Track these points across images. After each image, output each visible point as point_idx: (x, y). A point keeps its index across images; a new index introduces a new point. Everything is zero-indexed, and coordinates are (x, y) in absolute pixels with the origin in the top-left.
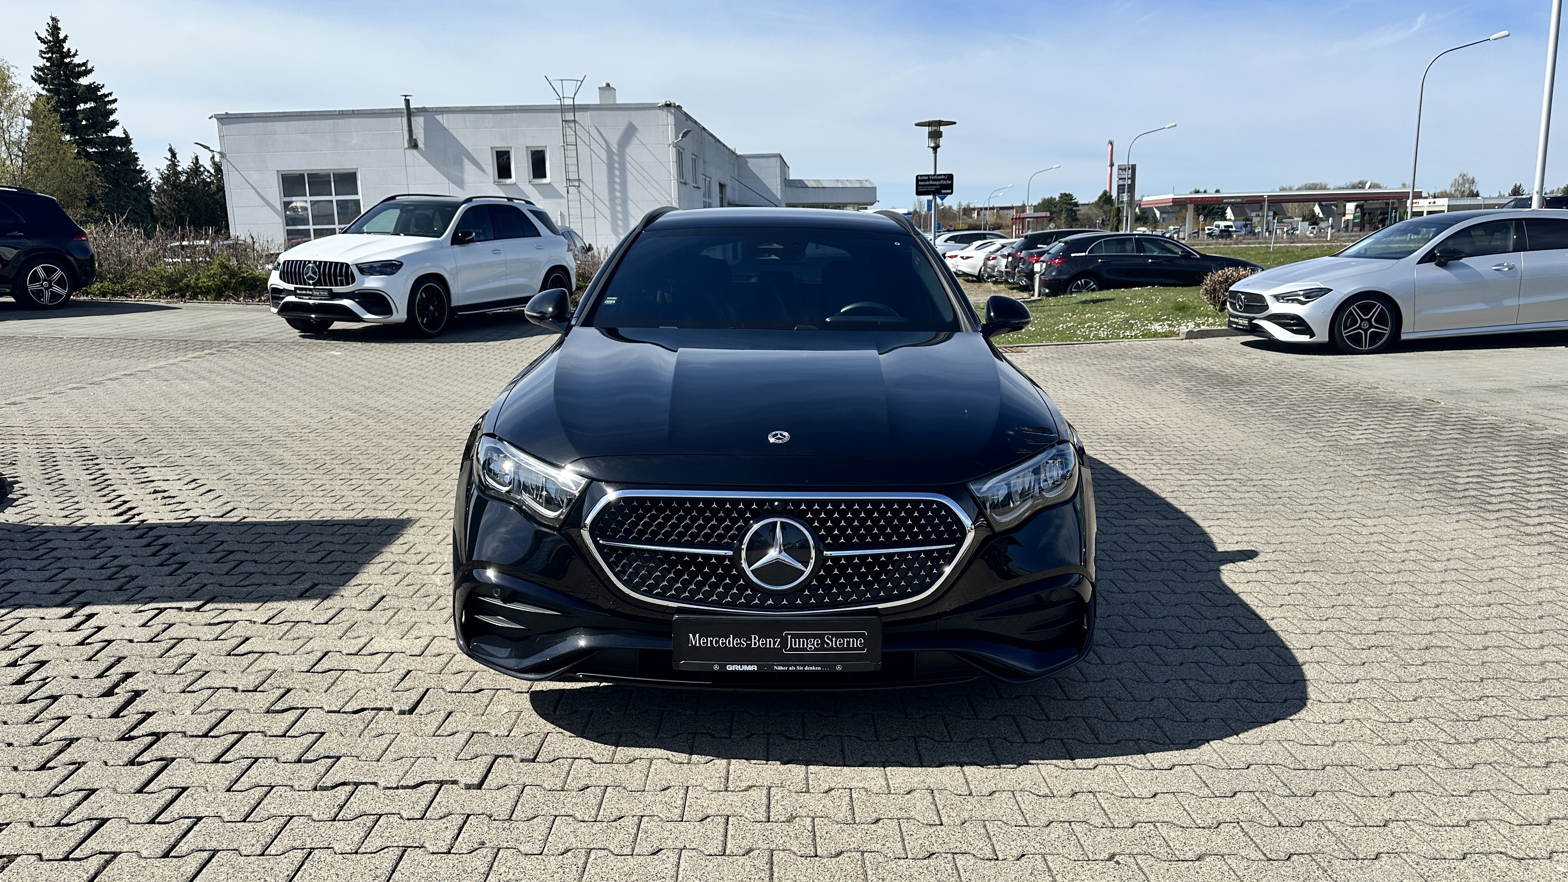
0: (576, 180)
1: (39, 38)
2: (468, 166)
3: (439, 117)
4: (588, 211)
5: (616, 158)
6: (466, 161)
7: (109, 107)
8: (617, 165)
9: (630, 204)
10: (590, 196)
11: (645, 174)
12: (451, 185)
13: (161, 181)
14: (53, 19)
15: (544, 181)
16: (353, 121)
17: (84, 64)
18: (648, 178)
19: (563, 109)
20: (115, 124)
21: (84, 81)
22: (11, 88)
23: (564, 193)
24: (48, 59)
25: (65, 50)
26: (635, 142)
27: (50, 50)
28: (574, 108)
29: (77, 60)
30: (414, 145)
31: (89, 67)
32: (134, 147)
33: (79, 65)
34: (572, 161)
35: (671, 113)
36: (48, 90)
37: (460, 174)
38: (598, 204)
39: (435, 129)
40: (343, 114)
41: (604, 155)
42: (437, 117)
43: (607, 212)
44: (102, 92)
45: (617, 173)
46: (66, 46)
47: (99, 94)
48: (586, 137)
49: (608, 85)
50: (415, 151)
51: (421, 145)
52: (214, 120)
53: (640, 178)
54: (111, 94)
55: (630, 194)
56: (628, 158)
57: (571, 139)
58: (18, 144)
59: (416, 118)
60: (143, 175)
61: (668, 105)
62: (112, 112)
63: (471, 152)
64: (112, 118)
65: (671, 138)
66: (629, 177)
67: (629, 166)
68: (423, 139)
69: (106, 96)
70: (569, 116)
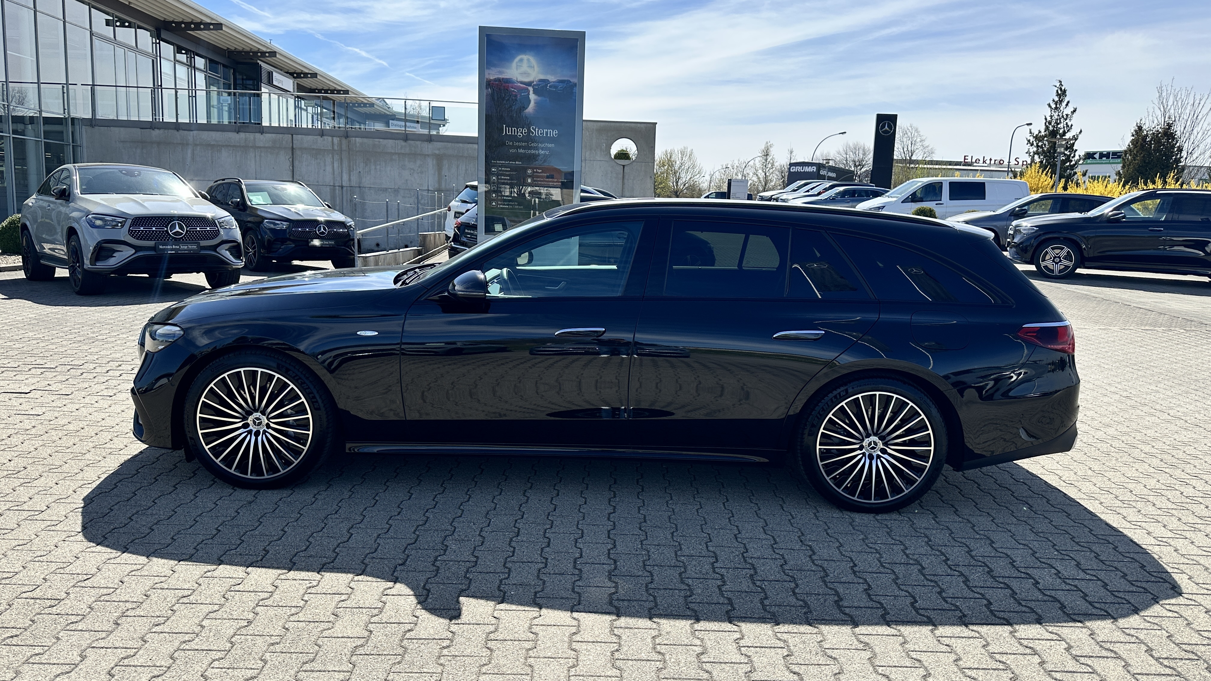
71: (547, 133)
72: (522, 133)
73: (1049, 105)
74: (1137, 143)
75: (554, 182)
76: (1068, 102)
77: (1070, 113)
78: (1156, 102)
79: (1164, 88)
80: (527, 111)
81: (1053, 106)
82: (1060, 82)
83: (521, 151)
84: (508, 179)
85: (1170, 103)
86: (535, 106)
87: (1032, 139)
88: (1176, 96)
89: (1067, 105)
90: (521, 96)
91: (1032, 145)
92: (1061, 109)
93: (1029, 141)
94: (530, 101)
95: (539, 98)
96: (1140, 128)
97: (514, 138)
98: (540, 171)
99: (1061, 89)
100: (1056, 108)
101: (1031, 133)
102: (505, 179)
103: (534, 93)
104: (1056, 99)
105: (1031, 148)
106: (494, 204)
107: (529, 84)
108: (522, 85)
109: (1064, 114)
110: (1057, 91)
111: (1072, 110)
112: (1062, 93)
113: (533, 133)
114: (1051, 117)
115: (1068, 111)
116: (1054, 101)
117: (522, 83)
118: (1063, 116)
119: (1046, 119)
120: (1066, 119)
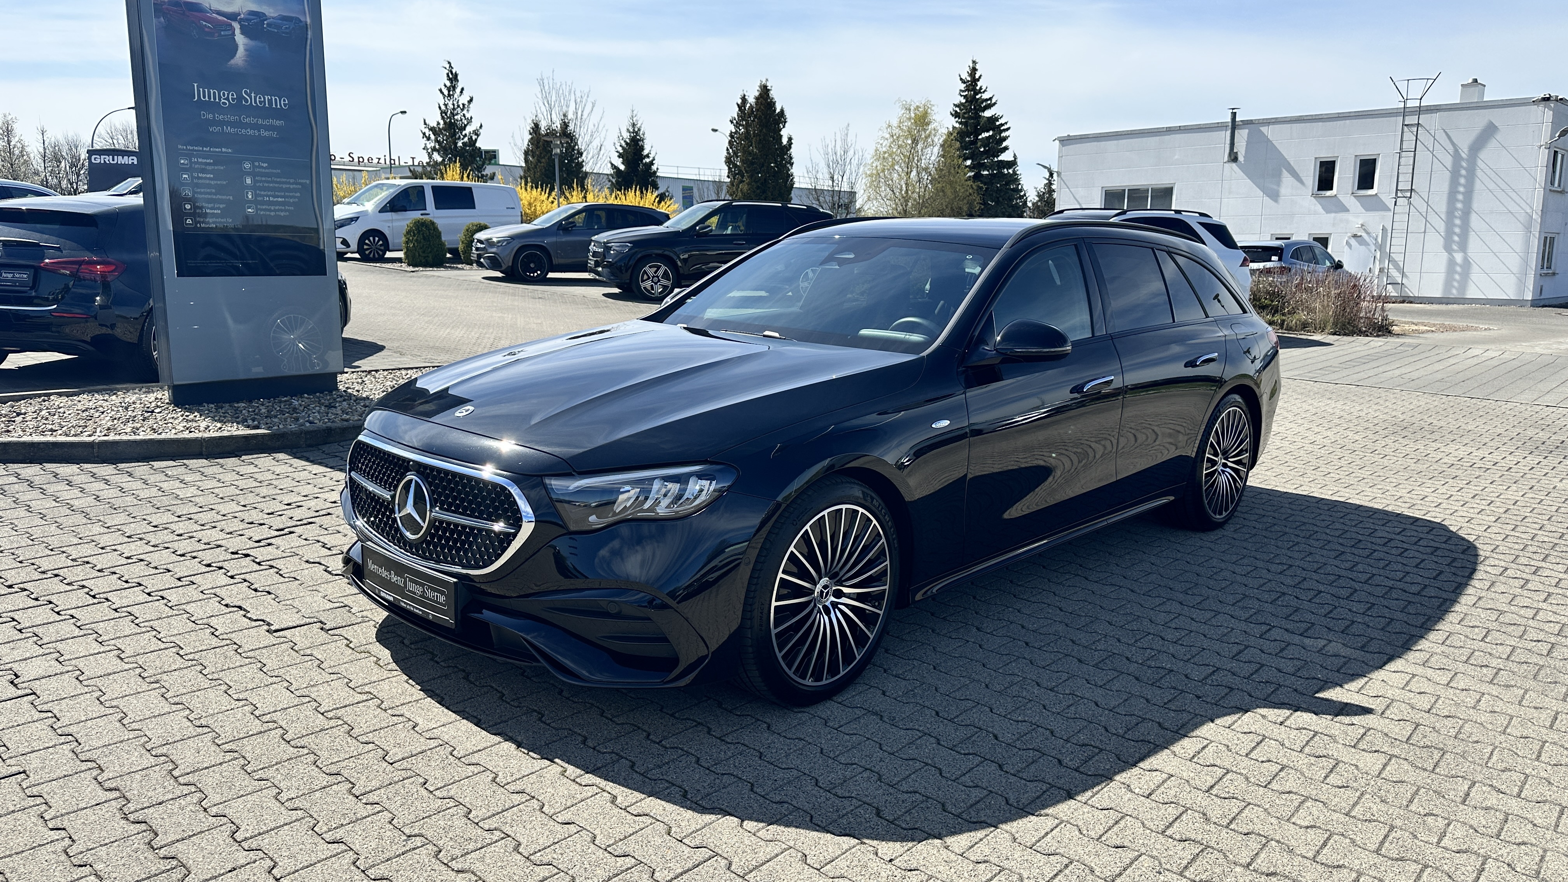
0: (1407, 191)
1: (961, 79)
2: (1287, 179)
3: (1264, 129)
4: (1417, 224)
5: (1464, 164)
6: (1285, 173)
7: (1003, 134)
8: (1463, 172)
9: (1474, 217)
10: (1423, 208)
11: (1500, 182)
12: (1266, 198)
13: (1037, 199)
14: (974, 62)
15: (1370, 192)
16: (1178, 137)
17: (990, 99)
18: (1504, 186)
19: (1405, 112)
20: (1006, 148)
21: (988, 114)
22: (928, 124)
23: (1392, 206)
24: (965, 97)
25: (978, 88)
26: (1493, 144)
27: (967, 89)
28: (1420, 110)
29: (985, 96)
30: (1233, 158)
31: (993, 101)
32: (1020, 170)
33: (987, 100)
34: (1406, 169)
35: (1550, 108)
36: (960, 123)
37: (1275, 187)
38: (1432, 217)
39: (1258, 141)
40: (1169, 131)
41: (1448, 161)
42: (1262, 129)
43: (1441, 226)
44: (1001, 121)
45: (1462, 181)
46: (979, 84)
47: (998, 123)
48: (1429, 142)
49: (1475, 81)
50: (1234, 165)
51: (1241, 158)
52: (1057, 142)
53: (1492, 186)
54: (1006, 123)
55: (1475, 205)
56: (1479, 163)
57: (1409, 145)
58: (926, 169)
59: (1240, 131)
60: (1022, 194)
61: (1546, 99)
62: (1005, 139)
63: (1292, 163)
64: (1004, 144)
65: (1545, 136)
66: (1478, 185)
67: (1479, 173)
68: (1243, 153)
69: (1002, 125)
70: (1411, 120)
71: (270, 101)
72: (227, 99)
73: (441, 91)
74: (538, 143)
75: (289, 183)
76: (462, 89)
77: (466, 103)
78: (540, 96)
79: (546, 82)
80: (232, 62)
81: (446, 93)
82: (449, 63)
83: (229, 129)
84: (210, 179)
85: (554, 98)
86: (248, 56)
87: (428, 132)
88: (557, 93)
89: (461, 92)
90: (220, 35)
91: (429, 139)
92: (456, 96)
93: (424, 134)
94: (236, 47)
95: (252, 43)
96: (536, 127)
97: (213, 106)
98: (265, 165)
99: (452, 73)
100: (449, 95)
101: (425, 124)
102: (206, 178)
103: (242, 33)
104: (448, 84)
105: (428, 142)
106: (189, 221)
107: (233, 16)
108: (220, 18)
109: (460, 103)
110: (448, 74)
111: (469, 99)
112: (453, 78)
113: (247, 101)
114: (446, 105)
115: (464, 100)
116: (445, 86)
117: (219, 13)
118: (458, 106)
119: (440, 108)
120: (462, 110)
